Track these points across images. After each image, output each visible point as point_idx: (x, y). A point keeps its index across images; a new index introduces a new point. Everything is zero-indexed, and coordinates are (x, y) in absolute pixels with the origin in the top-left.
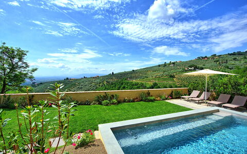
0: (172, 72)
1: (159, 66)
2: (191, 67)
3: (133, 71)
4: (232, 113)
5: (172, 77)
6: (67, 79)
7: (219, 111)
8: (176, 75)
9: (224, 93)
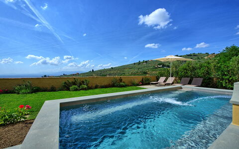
0: (145, 70)
1: (134, 64)
2: (160, 64)
3: (112, 68)
4: (193, 88)
5: (145, 73)
6: (45, 76)
7: (182, 88)
8: (149, 71)
9: (185, 77)
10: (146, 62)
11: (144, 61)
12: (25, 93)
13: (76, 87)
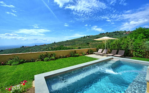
3: (67, 41)
5: (88, 44)
6: (23, 47)
7: (113, 59)
8: (90, 42)
9: (114, 49)
10: (89, 36)
11: (87, 36)
12: (16, 65)
13: (48, 58)
